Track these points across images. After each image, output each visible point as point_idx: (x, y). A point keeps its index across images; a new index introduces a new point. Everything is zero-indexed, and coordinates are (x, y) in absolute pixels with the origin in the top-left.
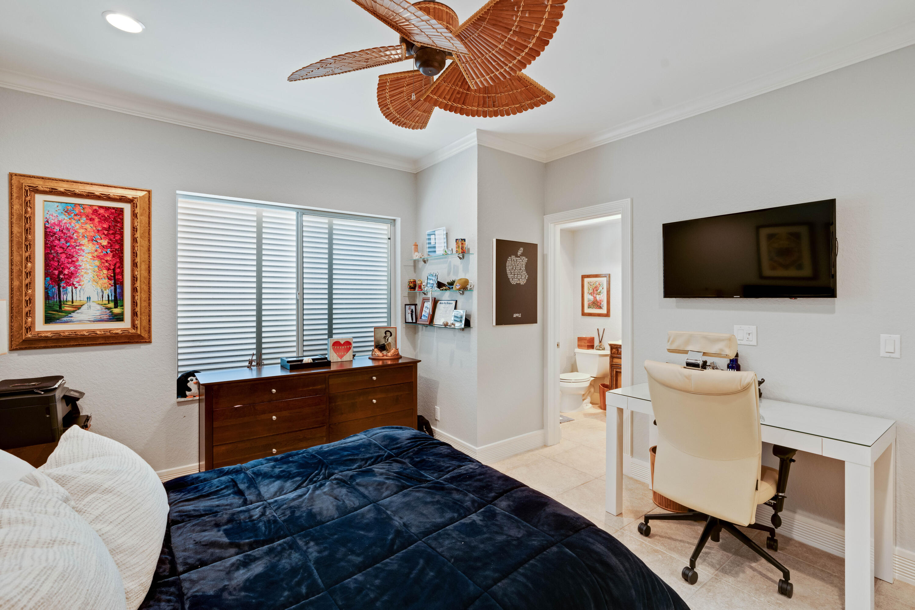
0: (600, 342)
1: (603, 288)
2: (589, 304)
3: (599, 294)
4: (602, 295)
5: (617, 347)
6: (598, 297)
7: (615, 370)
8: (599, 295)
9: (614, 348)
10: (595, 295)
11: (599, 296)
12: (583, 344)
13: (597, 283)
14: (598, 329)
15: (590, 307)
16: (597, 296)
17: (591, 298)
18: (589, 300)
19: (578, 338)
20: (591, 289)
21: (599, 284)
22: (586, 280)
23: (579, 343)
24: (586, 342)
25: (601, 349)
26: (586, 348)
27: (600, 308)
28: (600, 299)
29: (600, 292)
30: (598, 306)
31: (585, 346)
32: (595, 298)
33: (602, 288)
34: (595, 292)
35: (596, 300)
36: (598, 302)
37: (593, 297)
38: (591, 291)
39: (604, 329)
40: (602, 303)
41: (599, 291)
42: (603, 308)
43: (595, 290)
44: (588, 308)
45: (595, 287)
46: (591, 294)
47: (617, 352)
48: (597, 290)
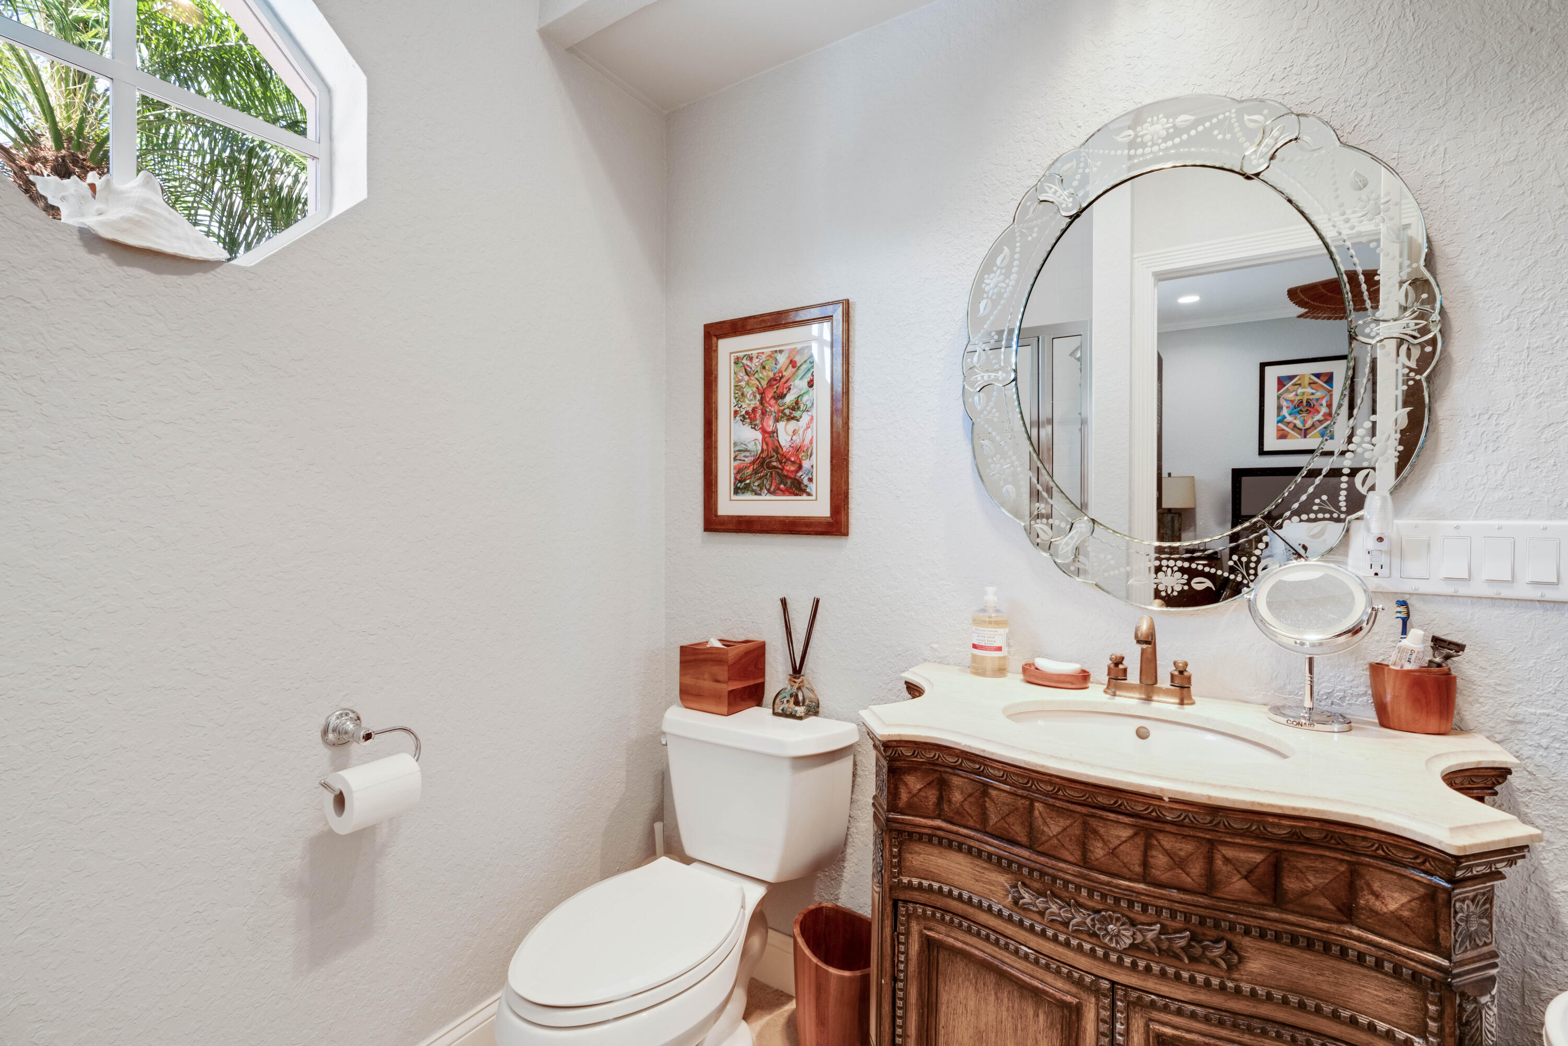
0: (797, 671)
1: (811, 384)
2: (739, 471)
3: (792, 413)
4: (805, 418)
5: (933, 763)
6: (785, 434)
7: (915, 927)
8: (790, 418)
9: (914, 768)
10: (770, 424)
11: (792, 425)
12: (707, 684)
13: (782, 359)
14: (784, 602)
15: (747, 488)
16: (781, 425)
17: (751, 437)
18: (740, 451)
19: (683, 649)
20: (749, 391)
21: (793, 363)
22: (727, 347)
23: (689, 681)
24: (723, 673)
25: (800, 710)
26: (725, 709)
27: (797, 488)
28: (797, 440)
29: (796, 406)
30: (783, 478)
31: (715, 697)
32: (769, 436)
33: (804, 384)
34: (773, 408)
35: (777, 448)
36: (783, 458)
37: (758, 435)
38: (750, 403)
39: (817, 602)
40: (806, 464)
41: (789, 399)
42: (812, 488)
43: (770, 394)
44: (737, 491)
45: (772, 382)
46: (749, 418)
47: (932, 796)
48: (783, 396)
